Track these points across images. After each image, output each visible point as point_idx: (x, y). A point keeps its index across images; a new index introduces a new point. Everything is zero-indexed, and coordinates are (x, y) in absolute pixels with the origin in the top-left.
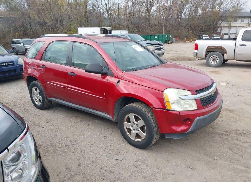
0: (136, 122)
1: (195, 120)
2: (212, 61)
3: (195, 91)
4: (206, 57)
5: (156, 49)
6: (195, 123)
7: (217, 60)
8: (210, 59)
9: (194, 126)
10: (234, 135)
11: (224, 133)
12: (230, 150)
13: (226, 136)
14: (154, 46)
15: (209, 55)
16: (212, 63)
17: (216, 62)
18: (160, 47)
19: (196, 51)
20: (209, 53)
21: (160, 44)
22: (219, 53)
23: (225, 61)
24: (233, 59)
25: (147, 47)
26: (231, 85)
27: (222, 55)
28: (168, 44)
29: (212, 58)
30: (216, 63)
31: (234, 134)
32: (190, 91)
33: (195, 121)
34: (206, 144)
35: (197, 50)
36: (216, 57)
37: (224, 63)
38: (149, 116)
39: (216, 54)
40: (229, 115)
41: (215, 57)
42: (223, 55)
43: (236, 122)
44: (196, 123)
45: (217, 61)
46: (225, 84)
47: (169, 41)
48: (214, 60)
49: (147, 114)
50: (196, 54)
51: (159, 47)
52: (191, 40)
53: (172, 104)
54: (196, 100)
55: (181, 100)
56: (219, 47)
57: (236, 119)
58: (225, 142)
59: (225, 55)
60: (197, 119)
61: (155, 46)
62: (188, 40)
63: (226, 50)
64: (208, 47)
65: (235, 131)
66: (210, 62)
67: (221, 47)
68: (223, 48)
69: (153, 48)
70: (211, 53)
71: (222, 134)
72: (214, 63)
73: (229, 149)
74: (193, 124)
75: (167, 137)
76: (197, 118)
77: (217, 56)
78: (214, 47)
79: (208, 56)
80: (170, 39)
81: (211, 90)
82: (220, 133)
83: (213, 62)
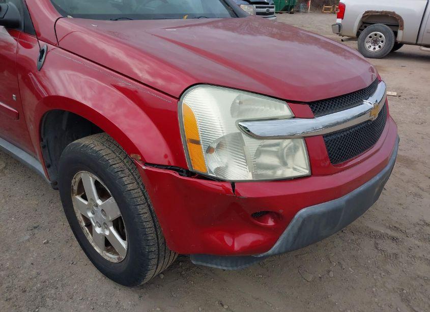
0: (99, 202)
1: (296, 216)
2: (370, 44)
3: (309, 103)
4: (358, 34)
5: (258, 14)
6: (296, 229)
7: (382, 42)
8: (367, 39)
9: (291, 239)
10: (417, 242)
11: (389, 232)
12: (402, 300)
13: (394, 245)
14: (255, 6)
15: (365, 30)
16: (371, 48)
17: (380, 47)
18: (268, 11)
19: (339, 21)
20: (366, 27)
21: (268, 4)
22: (387, 26)
23: (398, 45)
24: (415, 42)
25: (239, 6)
26: (407, 97)
27: (392, 33)
28: (291, 13)
29: (370, 37)
30: (377, 48)
31: (415, 238)
32: (288, 101)
33: (294, 221)
34: (331, 274)
35: (342, 19)
36: (381, 37)
37: (394, 51)
38: (130, 187)
39: (381, 28)
40: (403, 174)
41: (378, 36)
42: (396, 34)
43: (420, 196)
44: (300, 229)
45: (381, 44)
46: (395, 94)
47: (292, 7)
48: (375, 42)
49: (126, 180)
50: (340, 26)
51: (264, 10)
52: (333, 10)
53: (210, 150)
54: (309, 140)
55: (246, 138)
56: (389, 12)
57: (421, 185)
58: (389, 267)
59: (400, 33)
60: (305, 215)
61: (257, 7)
62: (329, 9)
63: (402, 21)
64: (366, 12)
65: (417, 228)
66: (367, 45)
67: (394, 13)
68: (398, 16)
69: (252, 10)
70: (370, 27)
71: (382, 236)
72: (375, 48)
73: (401, 295)
74: (286, 232)
75: (197, 261)
76: (303, 210)
77: (382, 34)
78: (377, 12)
79: (363, 33)
80: (294, 3)
81: (368, 104)
82: (377, 231)
83: (373, 47)
